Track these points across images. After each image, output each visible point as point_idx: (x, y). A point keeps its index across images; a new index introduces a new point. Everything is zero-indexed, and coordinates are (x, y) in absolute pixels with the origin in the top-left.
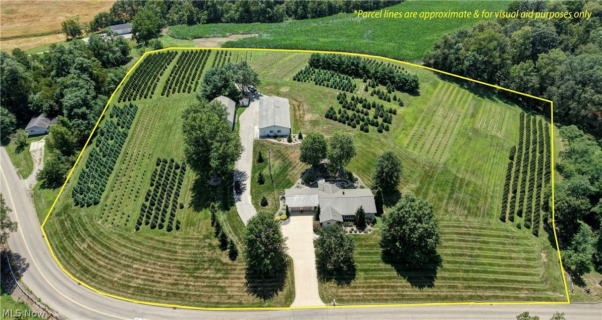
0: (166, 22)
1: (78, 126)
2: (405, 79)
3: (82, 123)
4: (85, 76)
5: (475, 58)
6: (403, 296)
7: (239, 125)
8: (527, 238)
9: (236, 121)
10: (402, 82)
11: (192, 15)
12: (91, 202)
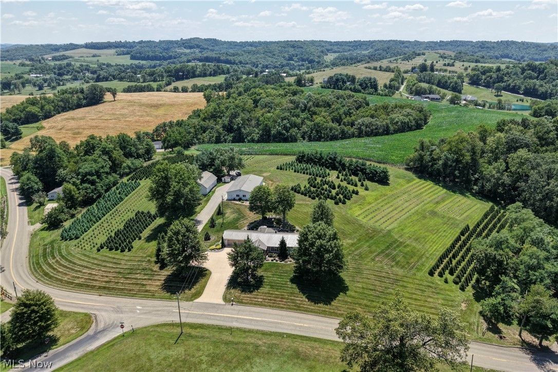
0: (197, 142)
1: (86, 189)
2: (376, 171)
3: (90, 188)
4: (106, 157)
5: (447, 157)
6: (299, 307)
7: (214, 192)
8: (452, 291)
9: (213, 190)
10: (373, 174)
11: (219, 136)
12: (73, 237)
